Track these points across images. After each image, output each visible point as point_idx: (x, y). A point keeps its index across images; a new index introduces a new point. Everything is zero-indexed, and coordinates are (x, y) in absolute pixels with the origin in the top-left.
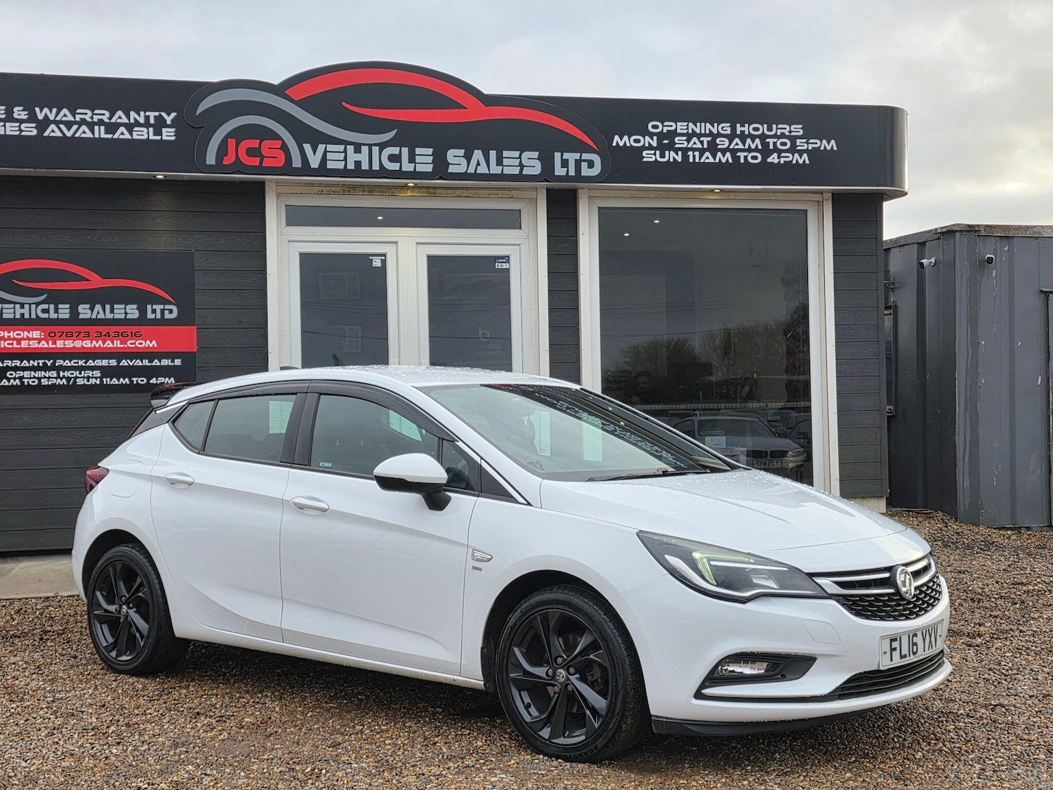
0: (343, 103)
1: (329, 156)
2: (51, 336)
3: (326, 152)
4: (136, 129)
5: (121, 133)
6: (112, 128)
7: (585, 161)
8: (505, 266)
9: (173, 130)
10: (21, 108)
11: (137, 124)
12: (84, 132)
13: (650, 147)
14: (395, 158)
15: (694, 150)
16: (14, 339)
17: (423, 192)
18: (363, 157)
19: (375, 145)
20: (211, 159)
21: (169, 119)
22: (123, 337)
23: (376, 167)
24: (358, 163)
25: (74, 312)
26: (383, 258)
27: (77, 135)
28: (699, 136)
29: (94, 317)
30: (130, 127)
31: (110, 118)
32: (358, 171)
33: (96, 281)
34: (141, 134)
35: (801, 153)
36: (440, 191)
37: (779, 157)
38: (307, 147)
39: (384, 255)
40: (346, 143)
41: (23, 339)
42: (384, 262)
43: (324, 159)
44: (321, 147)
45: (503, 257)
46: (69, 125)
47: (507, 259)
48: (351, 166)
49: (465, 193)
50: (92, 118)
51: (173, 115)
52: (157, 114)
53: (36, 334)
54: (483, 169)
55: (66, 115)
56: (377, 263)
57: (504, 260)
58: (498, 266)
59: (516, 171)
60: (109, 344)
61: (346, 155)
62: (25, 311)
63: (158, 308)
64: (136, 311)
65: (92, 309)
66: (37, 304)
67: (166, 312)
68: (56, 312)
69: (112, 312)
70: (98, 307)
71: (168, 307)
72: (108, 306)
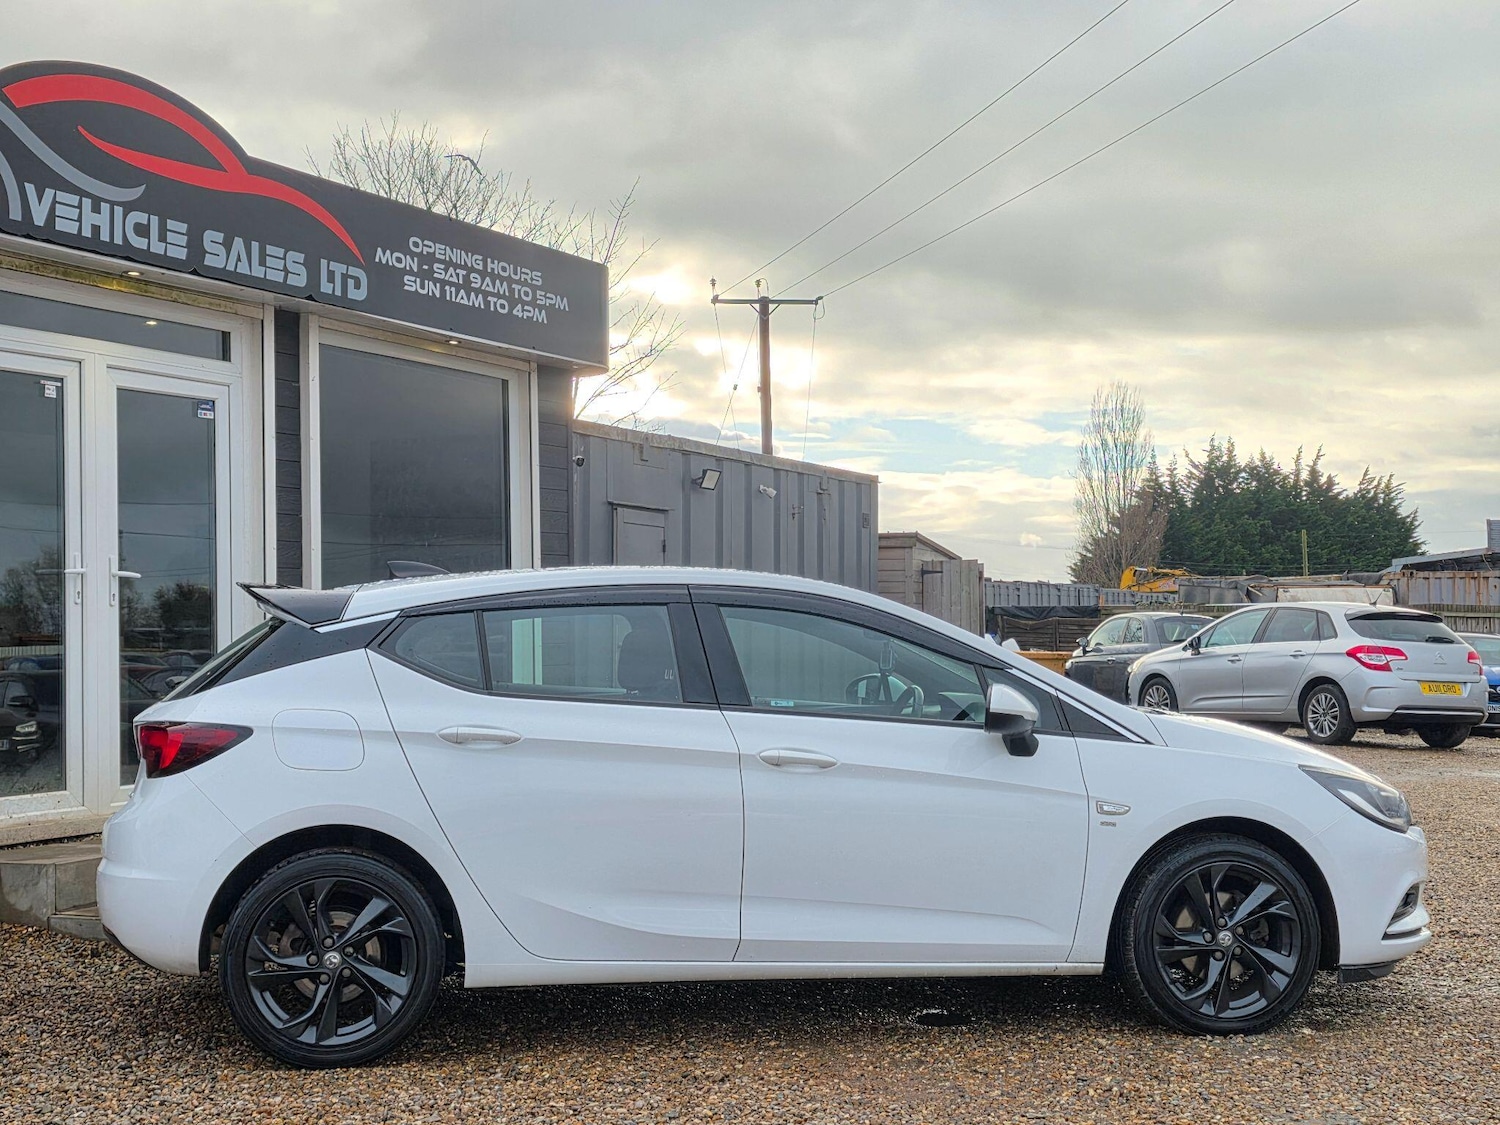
0: (79, 127)
1: (59, 210)
3: (55, 202)
7: (352, 277)
8: (210, 415)
13: (411, 272)
14: (142, 230)
15: (451, 284)
17: (132, 287)
18: (103, 221)
19: (119, 204)
23: (118, 239)
24: (96, 229)
26: (59, 384)
28: (456, 266)
32: (94, 243)
35: (541, 308)
36: (153, 289)
37: (523, 310)
38: (30, 188)
39: (62, 380)
42: (60, 391)
43: (52, 216)
44: (49, 193)
45: (206, 402)
47: (211, 404)
48: (86, 232)
49: (183, 297)
56: (51, 390)
57: (208, 407)
58: (201, 414)
59: (279, 277)
61: (81, 213)
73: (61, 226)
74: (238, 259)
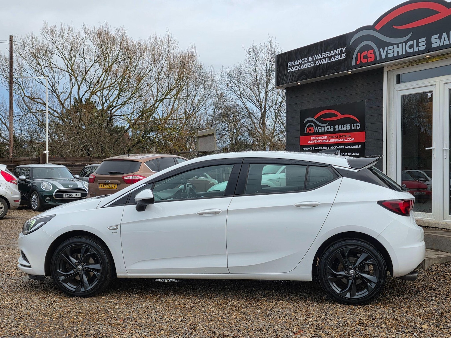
0: (393, 26)
1: (389, 52)
2: (329, 138)
3: (387, 50)
4: (336, 56)
5: (333, 60)
6: (330, 58)
9: (345, 54)
10: (310, 57)
11: (336, 54)
12: (324, 61)
14: (411, 47)
16: (321, 139)
18: (400, 49)
19: (404, 42)
20: (353, 64)
21: (344, 50)
22: (346, 137)
23: (404, 53)
24: (398, 53)
25: (334, 129)
27: (322, 63)
29: (339, 130)
30: (334, 56)
31: (330, 54)
32: (398, 57)
33: (340, 116)
34: (338, 58)
38: (381, 50)
39: (432, 92)
40: (394, 44)
41: (323, 139)
42: (432, 95)
43: (387, 54)
44: (386, 48)
46: (320, 59)
48: (396, 55)
50: (326, 56)
51: (345, 48)
52: (341, 49)
53: (326, 137)
54: (447, 42)
55: (320, 57)
56: (429, 96)
60: (342, 140)
61: (394, 50)
62: (324, 129)
63: (355, 125)
64: (349, 127)
65: (338, 127)
66: (326, 126)
67: (357, 126)
68: (330, 129)
69: (343, 128)
70: (340, 126)
71: (358, 124)
72: (342, 125)
73: (389, 56)
74: (445, 40)
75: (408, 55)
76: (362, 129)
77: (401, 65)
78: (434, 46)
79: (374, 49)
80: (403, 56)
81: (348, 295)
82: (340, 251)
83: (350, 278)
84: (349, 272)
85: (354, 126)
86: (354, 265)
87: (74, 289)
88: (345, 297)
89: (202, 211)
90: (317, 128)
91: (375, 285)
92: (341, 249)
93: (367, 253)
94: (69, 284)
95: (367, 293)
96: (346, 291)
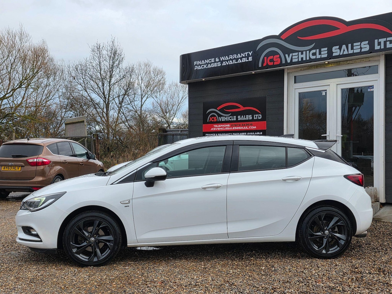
0: (298, 37)
1: (293, 57)
2: (232, 126)
3: (292, 56)
4: (243, 59)
5: (239, 61)
6: (237, 60)
7: (388, 41)
8: (372, 90)
9: (252, 57)
10: (217, 58)
11: (243, 57)
12: (231, 62)
14: (314, 54)
16: (224, 127)
17: (335, 64)
18: (304, 56)
19: (308, 50)
20: (260, 66)
21: (250, 54)
22: (248, 125)
23: (308, 59)
24: (302, 58)
25: (237, 118)
27: (229, 64)
29: (241, 120)
30: (241, 59)
31: (236, 57)
32: (302, 61)
33: (242, 108)
34: (244, 60)
38: (287, 55)
39: (326, 90)
40: (298, 51)
41: (226, 127)
42: (326, 93)
43: (292, 59)
44: (291, 55)
46: (227, 61)
47: (372, 87)
48: (300, 60)
49: (351, 62)
50: (232, 58)
51: (252, 52)
52: (247, 53)
53: (228, 125)
54: (346, 52)
55: (227, 58)
56: (324, 94)
57: (372, 88)
58: (369, 90)
59: (359, 51)
60: (245, 128)
61: (298, 56)
62: (226, 119)
63: (257, 115)
64: (251, 117)
65: (241, 117)
66: (229, 116)
67: (259, 117)
68: (233, 118)
69: (246, 118)
70: (242, 116)
71: (259, 115)
72: (245, 116)
73: (294, 61)
74: (344, 51)
75: (311, 60)
76: (263, 119)
77: (301, 69)
78: (334, 55)
79: (279, 54)
80: (306, 61)
81: (324, 252)
82: (318, 216)
83: (325, 237)
84: (324, 233)
85: (256, 117)
86: (328, 226)
87: (87, 260)
88: (322, 253)
89: (205, 185)
90: (219, 117)
91: (344, 242)
92: (318, 215)
93: (338, 217)
94: (81, 255)
95: (339, 248)
96: (322, 248)
